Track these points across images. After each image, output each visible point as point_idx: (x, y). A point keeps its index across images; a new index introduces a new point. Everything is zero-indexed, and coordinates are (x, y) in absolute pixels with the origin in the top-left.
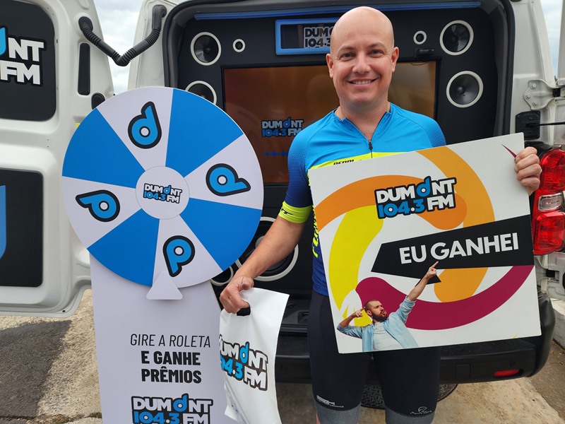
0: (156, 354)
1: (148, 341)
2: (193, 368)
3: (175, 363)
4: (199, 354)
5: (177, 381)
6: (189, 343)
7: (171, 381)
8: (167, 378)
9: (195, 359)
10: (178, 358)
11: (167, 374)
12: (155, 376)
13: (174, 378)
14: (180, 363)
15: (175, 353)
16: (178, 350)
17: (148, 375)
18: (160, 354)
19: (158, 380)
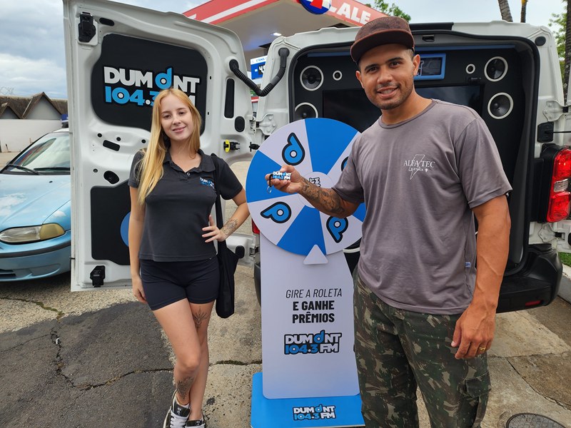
0: (303, 303)
1: (298, 295)
2: (328, 312)
3: (316, 309)
4: (333, 301)
5: (317, 322)
6: (327, 294)
7: (313, 322)
8: (310, 320)
9: (330, 305)
10: (319, 305)
11: (310, 317)
12: (302, 319)
13: (315, 319)
14: (320, 309)
15: (317, 302)
16: (319, 299)
17: (297, 319)
18: (306, 303)
19: (304, 322)
